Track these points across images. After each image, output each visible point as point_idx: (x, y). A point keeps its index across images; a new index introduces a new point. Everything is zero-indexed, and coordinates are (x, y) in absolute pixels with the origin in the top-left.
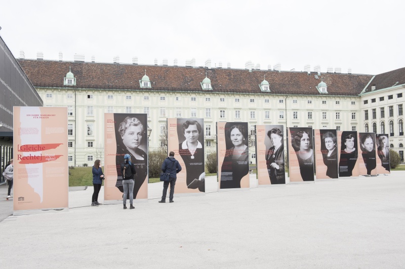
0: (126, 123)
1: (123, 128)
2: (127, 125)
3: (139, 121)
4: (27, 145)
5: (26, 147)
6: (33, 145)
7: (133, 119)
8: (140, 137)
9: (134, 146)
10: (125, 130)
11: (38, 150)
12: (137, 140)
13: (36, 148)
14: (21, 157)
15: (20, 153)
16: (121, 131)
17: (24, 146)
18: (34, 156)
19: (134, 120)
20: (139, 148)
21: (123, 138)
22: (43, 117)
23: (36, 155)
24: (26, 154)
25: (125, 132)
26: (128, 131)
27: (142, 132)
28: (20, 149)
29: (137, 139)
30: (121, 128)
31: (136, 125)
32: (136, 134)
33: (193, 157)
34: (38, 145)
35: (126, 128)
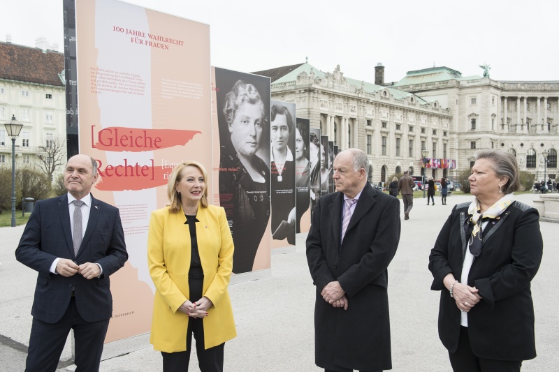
0: (237, 95)
1: (232, 106)
2: (239, 101)
3: (257, 94)
4: (116, 129)
5: (113, 136)
6: (131, 131)
7: (248, 85)
8: (260, 130)
9: (249, 149)
10: (234, 112)
11: (146, 147)
12: (255, 137)
13: (141, 142)
14: (102, 169)
15: (98, 154)
16: (229, 111)
17: (109, 130)
18: (134, 165)
19: (250, 89)
20: (258, 154)
21: (231, 129)
22: (154, 41)
23: (141, 165)
24: (114, 158)
25: (234, 117)
26: (240, 115)
27: (263, 119)
28: (96, 140)
29: (254, 134)
30: (229, 106)
31: (252, 102)
32: (252, 122)
33: (280, 179)
34: (145, 131)
35: (236, 107)
